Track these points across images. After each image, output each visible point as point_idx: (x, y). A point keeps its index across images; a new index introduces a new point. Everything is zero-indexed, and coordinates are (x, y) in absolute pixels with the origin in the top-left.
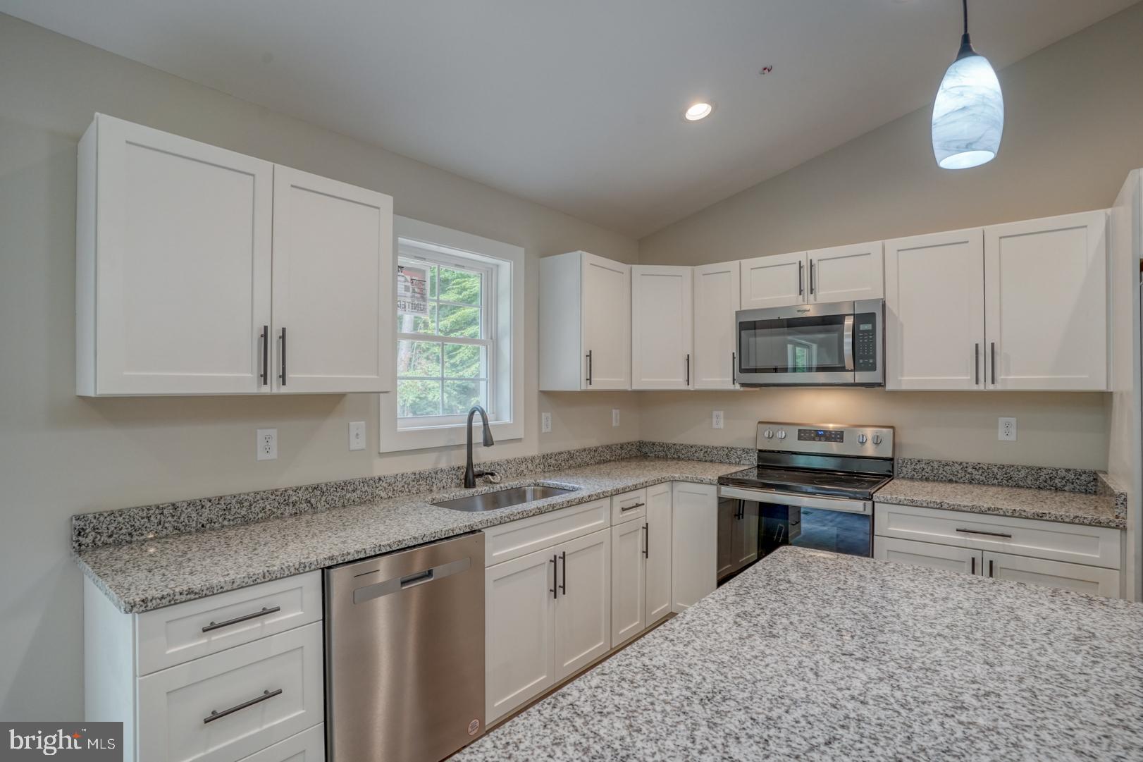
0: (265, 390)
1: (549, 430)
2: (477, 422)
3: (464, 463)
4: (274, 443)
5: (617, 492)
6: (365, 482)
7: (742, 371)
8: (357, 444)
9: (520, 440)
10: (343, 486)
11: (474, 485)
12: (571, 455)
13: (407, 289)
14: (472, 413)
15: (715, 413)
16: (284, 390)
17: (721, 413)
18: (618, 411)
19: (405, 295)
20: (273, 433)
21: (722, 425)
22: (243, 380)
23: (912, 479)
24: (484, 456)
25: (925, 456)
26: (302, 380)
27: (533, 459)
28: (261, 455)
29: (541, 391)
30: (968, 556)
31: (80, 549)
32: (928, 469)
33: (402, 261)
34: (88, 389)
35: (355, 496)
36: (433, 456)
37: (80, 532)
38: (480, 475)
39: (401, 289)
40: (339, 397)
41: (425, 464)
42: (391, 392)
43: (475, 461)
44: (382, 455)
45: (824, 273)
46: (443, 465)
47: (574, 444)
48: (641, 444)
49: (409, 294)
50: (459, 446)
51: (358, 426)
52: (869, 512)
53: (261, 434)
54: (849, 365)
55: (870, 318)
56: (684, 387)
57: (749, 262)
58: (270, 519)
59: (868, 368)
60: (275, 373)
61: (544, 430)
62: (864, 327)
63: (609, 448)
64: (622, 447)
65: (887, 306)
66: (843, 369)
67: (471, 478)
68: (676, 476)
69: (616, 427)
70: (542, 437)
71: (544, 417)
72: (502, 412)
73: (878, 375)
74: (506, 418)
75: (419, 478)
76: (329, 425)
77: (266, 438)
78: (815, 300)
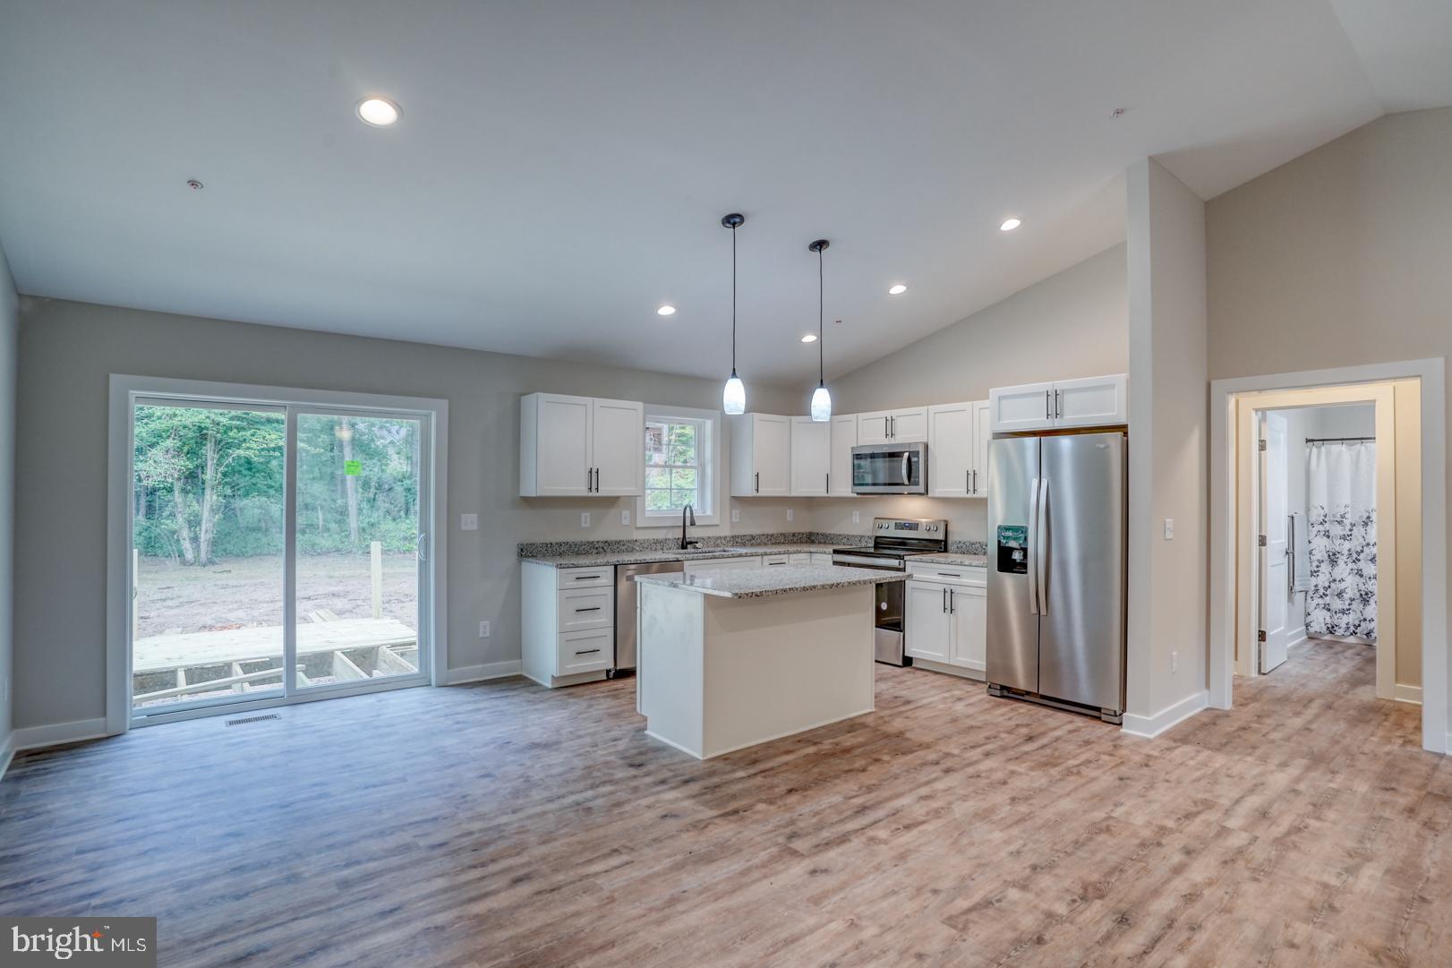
0: (590, 494)
1: (738, 520)
2: (688, 514)
3: (682, 537)
5: (766, 554)
6: (629, 541)
7: (854, 484)
8: (625, 522)
9: (717, 525)
10: (618, 542)
11: (686, 548)
12: (753, 537)
13: (651, 439)
14: (686, 508)
15: (854, 512)
16: (598, 494)
17: (858, 513)
18: (791, 511)
19: (649, 442)
20: (588, 514)
21: (858, 521)
22: (580, 489)
23: (956, 553)
24: (692, 533)
25: (963, 539)
26: (605, 491)
27: (725, 538)
28: (583, 525)
29: (734, 497)
30: (941, 588)
31: (521, 556)
32: (964, 546)
33: (649, 424)
34: (523, 494)
35: (624, 548)
36: (664, 531)
37: (521, 550)
38: (691, 543)
39: (648, 440)
40: (617, 498)
41: (660, 535)
42: (643, 496)
43: (687, 536)
44: (637, 528)
45: (900, 425)
46: (670, 536)
47: (755, 531)
48: (811, 534)
49: (652, 442)
50: (678, 526)
51: (626, 513)
52: (902, 566)
53: (583, 515)
54: (906, 482)
55: (917, 454)
56: (826, 495)
57: (862, 416)
58: (587, 553)
59: (917, 484)
60: (594, 486)
61: (734, 520)
62: (914, 459)
63: (783, 535)
64: (794, 535)
65: (927, 447)
66: (903, 484)
67: (685, 544)
68: (812, 550)
69: (791, 521)
70: (733, 525)
71: (734, 511)
72: (707, 508)
73: (921, 488)
74: (709, 512)
75: (657, 542)
76: (613, 512)
77: (586, 517)
78: (892, 441)
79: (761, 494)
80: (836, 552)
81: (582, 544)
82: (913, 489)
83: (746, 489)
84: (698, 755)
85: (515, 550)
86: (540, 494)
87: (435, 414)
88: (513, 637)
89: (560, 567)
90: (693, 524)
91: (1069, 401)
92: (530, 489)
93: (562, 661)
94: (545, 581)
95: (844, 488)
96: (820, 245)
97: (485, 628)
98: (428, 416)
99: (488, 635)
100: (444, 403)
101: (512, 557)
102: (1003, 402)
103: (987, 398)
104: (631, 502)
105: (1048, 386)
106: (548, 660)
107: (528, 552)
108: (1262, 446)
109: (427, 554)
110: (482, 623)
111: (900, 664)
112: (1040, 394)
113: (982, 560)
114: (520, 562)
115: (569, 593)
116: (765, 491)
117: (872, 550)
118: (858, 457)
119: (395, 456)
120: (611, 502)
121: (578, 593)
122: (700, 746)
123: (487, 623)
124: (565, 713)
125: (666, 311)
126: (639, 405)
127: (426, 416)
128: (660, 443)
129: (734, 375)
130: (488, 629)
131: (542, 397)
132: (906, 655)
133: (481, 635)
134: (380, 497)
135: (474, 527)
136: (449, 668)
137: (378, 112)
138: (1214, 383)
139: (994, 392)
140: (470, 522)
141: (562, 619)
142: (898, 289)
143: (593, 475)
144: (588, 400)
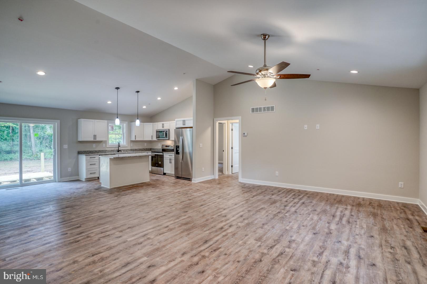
0: (94, 140)
3: (118, 149)
4: (95, 146)
8: (104, 146)
10: (102, 151)
12: (136, 149)
13: (111, 128)
14: (118, 143)
16: (96, 140)
20: (95, 145)
22: (92, 139)
24: (120, 149)
26: (98, 139)
27: (129, 150)
28: (94, 147)
29: (131, 141)
30: (169, 158)
31: (78, 154)
33: (110, 125)
34: (79, 140)
35: (104, 152)
37: (78, 152)
38: (120, 151)
40: (102, 141)
41: (113, 149)
42: (108, 141)
44: (107, 148)
45: (165, 125)
46: (115, 149)
47: (137, 148)
48: (151, 149)
50: (117, 147)
51: (104, 144)
54: (165, 137)
55: (167, 131)
56: (151, 140)
57: (158, 123)
58: (94, 153)
59: (167, 138)
60: (95, 139)
61: (131, 146)
62: (167, 132)
63: (144, 149)
64: (146, 149)
65: (169, 130)
66: (165, 138)
67: (118, 151)
68: (148, 152)
69: (146, 146)
70: (131, 147)
71: (131, 144)
72: (124, 143)
73: (168, 138)
74: (125, 144)
75: (112, 150)
76: (101, 144)
77: (94, 145)
78: (163, 128)
79: (136, 140)
80: (152, 152)
81: (93, 151)
82: (166, 139)
83: (133, 139)
84: (109, 188)
85: (77, 152)
86: (82, 140)
87: (57, 123)
88: (76, 171)
89: (86, 155)
90: (120, 146)
91: (187, 122)
92: (80, 139)
93: (87, 175)
94: (83, 159)
95: (155, 139)
96: (138, 92)
97: (69, 169)
98: (55, 124)
99: (70, 171)
100: (59, 121)
101: (76, 154)
102: (177, 122)
103: (175, 121)
104: (105, 142)
105: (183, 119)
106: (84, 175)
107: (80, 153)
108: (232, 130)
109: (55, 153)
110: (69, 168)
111: (163, 174)
112: (182, 121)
113: (174, 152)
114: (78, 155)
115: (89, 161)
116: (137, 139)
117: (162, 152)
118: (157, 132)
119: (49, 129)
120: (100, 142)
121: (90, 161)
122: (109, 186)
123: (70, 168)
124: (86, 184)
125: (109, 102)
126: (106, 121)
127: (55, 123)
128: (113, 129)
129: (117, 118)
130: (70, 170)
131: (82, 120)
132: (164, 172)
133: (69, 171)
134: (44, 141)
135: (67, 147)
136: (61, 178)
137: (41, 73)
138: (214, 119)
139: (176, 120)
140: (66, 146)
141: (87, 166)
142: (159, 99)
143: (95, 136)
144: (93, 120)
